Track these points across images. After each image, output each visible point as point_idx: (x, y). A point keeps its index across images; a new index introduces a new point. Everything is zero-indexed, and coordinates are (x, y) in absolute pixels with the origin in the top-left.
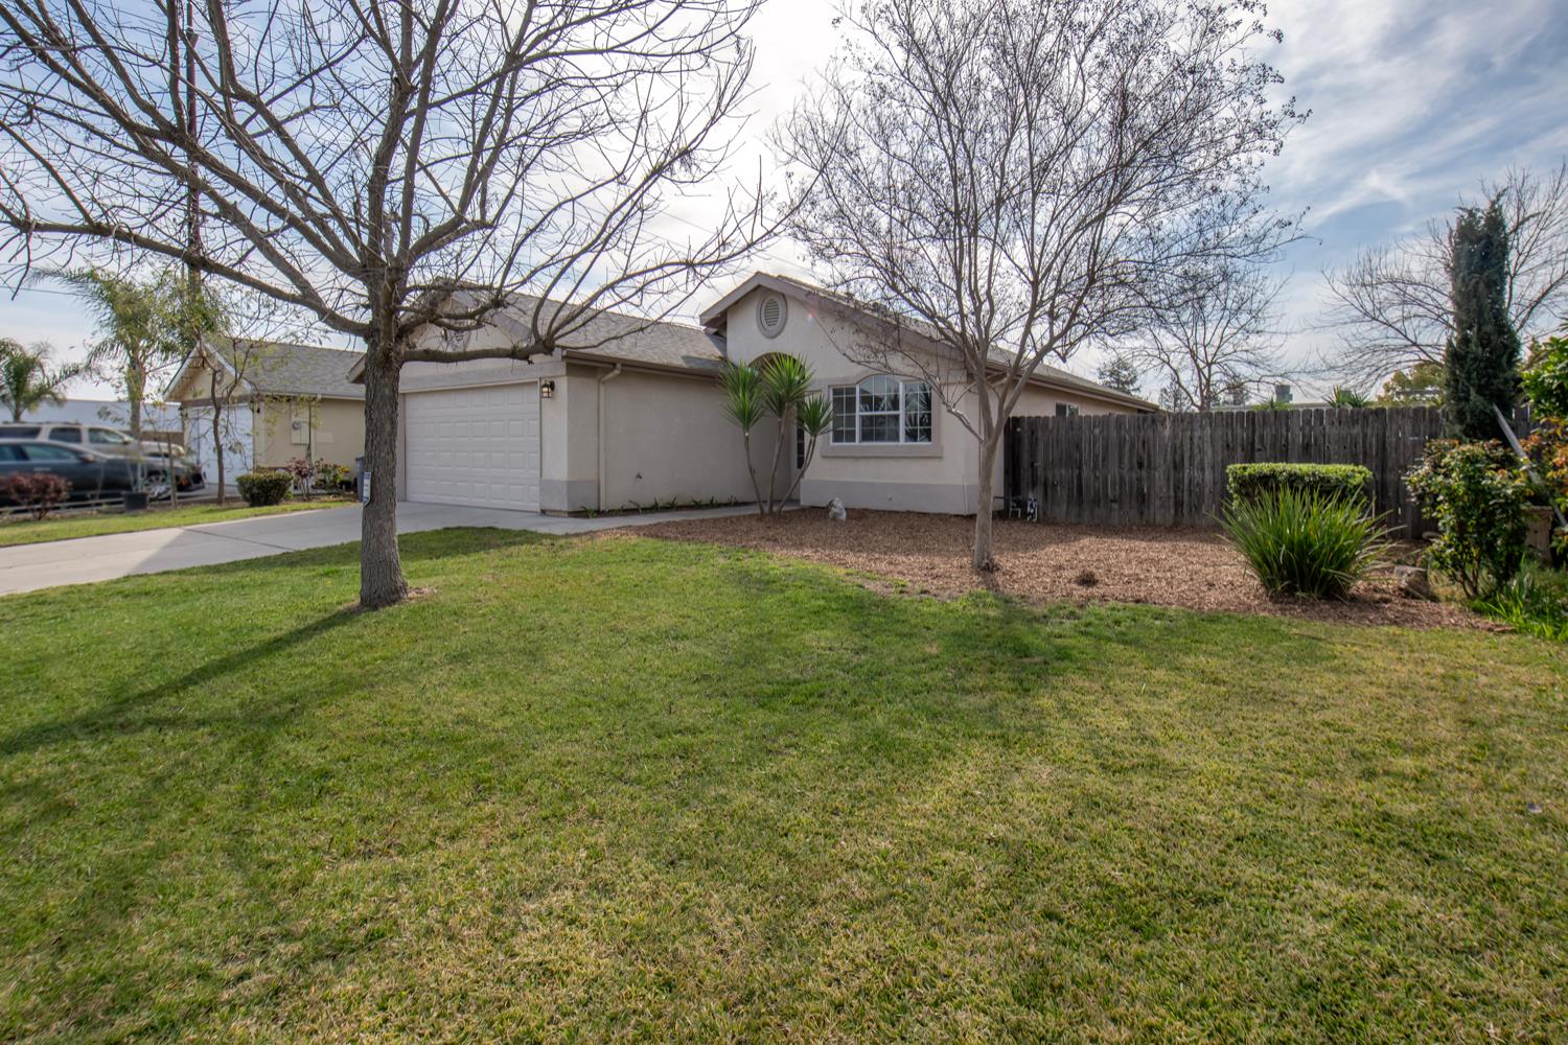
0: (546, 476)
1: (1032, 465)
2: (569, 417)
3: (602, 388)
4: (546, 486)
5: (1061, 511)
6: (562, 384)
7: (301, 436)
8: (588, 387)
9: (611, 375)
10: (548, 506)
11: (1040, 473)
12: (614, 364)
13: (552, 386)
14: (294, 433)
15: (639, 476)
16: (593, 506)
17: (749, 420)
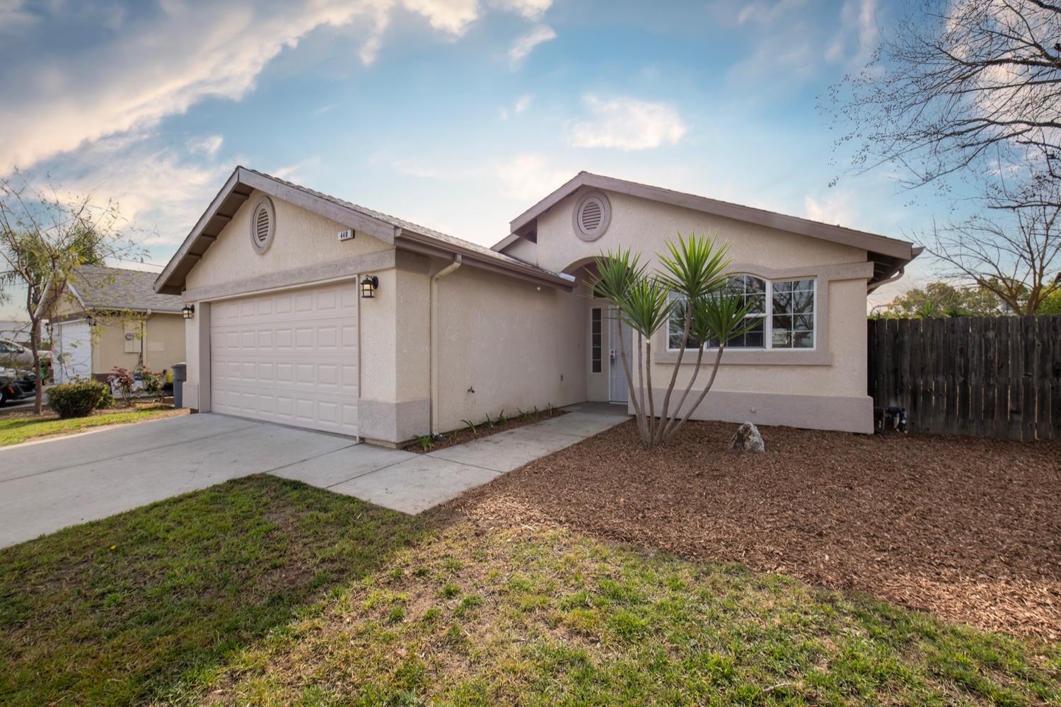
0: (367, 396)
1: (896, 371)
2: (398, 321)
3: (435, 286)
4: (367, 409)
5: (936, 422)
6: (389, 280)
7: (135, 346)
8: (418, 284)
9: (449, 269)
10: (369, 433)
11: (907, 378)
12: (454, 255)
13: (375, 283)
14: (127, 343)
15: (471, 390)
16: (423, 432)
17: (651, 321)
